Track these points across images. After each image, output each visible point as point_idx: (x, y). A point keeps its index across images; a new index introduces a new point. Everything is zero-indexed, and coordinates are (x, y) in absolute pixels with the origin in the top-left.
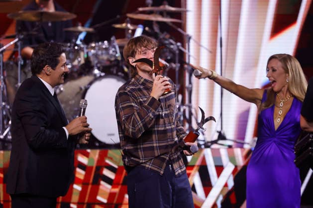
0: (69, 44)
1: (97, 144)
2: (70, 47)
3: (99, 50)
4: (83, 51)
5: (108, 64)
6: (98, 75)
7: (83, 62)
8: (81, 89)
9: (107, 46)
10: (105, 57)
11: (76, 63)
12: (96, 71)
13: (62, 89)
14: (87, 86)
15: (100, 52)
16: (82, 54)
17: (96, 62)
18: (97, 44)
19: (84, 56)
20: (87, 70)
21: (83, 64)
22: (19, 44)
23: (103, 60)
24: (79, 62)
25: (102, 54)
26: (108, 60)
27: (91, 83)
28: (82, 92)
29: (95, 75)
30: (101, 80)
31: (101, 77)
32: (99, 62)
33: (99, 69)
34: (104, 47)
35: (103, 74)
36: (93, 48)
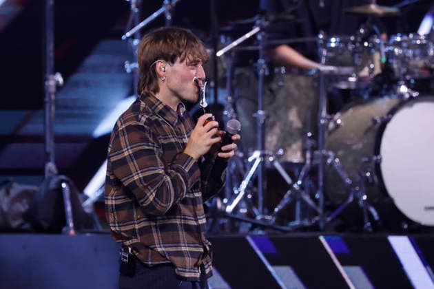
0: (352, 38)
1: (406, 226)
2: (354, 43)
3: (408, 48)
4: (379, 50)
5: (426, 74)
6: (407, 96)
7: (378, 70)
8: (374, 122)
9: (424, 42)
10: (420, 62)
11: (365, 72)
12: (403, 89)
13: (339, 122)
14: (385, 117)
15: (410, 52)
16: (377, 56)
17: (404, 70)
18: (405, 38)
19: (380, 61)
20: (385, 86)
21: (379, 75)
22: (259, 37)
23: (416, 67)
24: (372, 71)
25: (414, 56)
26: (426, 68)
27: (393, 111)
28: (377, 127)
29: (402, 95)
30: (411, 105)
31: (411, 101)
32: (409, 72)
33: (408, 84)
34: (418, 42)
35: (415, 94)
36: (398, 44)
